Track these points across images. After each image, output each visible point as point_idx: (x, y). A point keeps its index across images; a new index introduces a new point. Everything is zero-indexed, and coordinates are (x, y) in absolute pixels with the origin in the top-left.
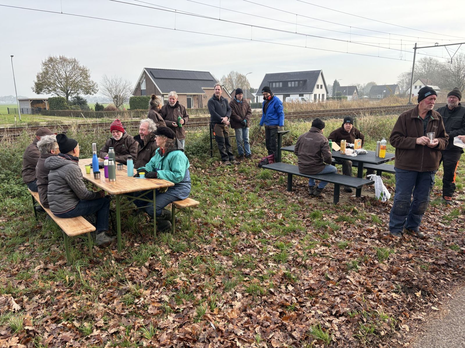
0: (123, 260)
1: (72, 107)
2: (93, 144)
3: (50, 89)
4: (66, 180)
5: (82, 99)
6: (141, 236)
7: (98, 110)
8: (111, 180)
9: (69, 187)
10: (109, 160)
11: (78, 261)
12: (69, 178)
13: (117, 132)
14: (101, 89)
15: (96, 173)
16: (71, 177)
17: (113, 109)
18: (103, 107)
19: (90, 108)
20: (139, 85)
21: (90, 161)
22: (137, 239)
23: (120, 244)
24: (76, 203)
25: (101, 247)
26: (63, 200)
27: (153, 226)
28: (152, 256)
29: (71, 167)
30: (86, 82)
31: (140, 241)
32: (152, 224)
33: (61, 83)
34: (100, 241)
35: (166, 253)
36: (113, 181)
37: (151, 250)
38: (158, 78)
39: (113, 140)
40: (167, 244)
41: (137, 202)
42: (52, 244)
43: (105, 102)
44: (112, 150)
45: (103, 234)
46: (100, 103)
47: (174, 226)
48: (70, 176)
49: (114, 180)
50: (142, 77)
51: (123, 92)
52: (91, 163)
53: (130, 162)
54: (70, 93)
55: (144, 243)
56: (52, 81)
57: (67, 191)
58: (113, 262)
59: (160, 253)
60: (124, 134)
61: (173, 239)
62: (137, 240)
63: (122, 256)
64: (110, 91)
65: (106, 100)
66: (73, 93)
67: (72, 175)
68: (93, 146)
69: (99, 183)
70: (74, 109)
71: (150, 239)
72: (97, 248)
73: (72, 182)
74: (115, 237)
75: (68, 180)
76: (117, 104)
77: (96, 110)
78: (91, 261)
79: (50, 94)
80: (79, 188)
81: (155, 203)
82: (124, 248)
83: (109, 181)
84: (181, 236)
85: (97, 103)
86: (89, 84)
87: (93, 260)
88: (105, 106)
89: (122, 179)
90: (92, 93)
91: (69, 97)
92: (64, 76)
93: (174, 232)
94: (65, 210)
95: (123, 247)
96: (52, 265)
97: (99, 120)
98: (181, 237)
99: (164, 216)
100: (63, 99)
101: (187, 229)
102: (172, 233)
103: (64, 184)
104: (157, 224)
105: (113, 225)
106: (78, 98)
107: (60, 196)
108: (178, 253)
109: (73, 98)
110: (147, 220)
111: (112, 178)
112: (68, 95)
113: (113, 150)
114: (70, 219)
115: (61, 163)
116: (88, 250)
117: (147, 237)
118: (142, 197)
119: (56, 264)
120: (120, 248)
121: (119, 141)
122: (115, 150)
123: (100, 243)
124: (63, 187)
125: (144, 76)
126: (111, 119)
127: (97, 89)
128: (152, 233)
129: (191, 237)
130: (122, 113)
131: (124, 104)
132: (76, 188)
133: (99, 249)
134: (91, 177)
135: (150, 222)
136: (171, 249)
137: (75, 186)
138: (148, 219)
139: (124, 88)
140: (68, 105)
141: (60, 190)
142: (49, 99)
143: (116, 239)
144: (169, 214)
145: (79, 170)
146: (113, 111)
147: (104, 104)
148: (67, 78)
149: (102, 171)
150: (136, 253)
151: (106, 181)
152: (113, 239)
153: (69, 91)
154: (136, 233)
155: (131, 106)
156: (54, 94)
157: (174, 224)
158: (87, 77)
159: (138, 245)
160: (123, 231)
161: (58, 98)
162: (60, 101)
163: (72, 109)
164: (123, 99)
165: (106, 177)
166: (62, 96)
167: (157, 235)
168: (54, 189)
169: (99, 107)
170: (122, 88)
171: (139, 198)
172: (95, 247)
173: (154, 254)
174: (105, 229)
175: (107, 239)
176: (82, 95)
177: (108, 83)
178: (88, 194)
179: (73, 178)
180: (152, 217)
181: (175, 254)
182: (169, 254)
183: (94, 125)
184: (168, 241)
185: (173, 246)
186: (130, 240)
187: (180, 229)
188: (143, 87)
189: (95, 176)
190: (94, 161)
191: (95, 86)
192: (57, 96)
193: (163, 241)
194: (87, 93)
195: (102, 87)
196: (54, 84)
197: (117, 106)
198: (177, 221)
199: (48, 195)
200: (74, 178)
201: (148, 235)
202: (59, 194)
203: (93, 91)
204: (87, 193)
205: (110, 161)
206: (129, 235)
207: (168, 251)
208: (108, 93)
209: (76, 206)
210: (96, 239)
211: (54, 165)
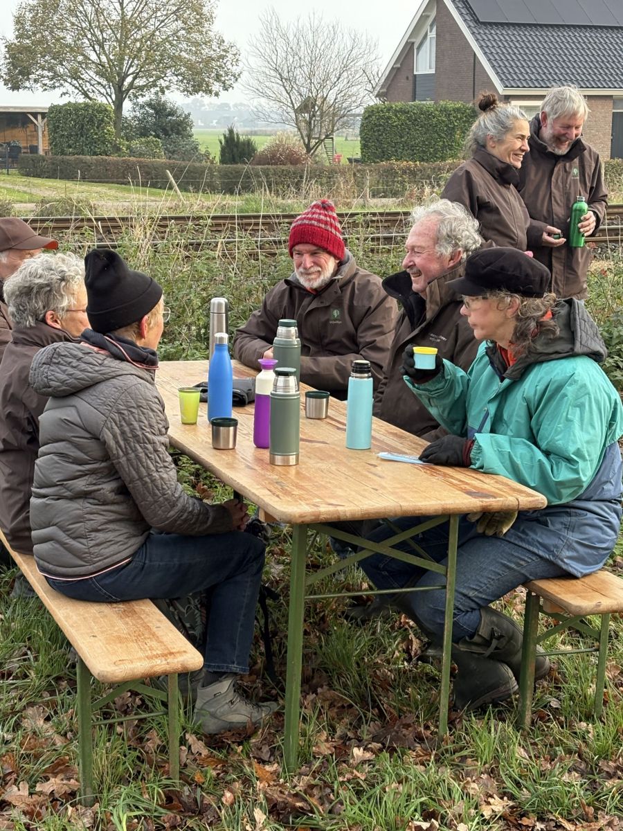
0: (299, 812)
1: (136, 144)
2: (215, 300)
3: (60, 69)
4: (104, 444)
5: (172, 113)
6: (381, 715)
7: (234, 161)
8: (279, 459)
9: (113, 472)
10: (279, 374)
12: (115, 437)
13: (313, 253)
15: (220, 424)
16: (123, 433)
17: (293, 158)
18: (254, 150)
19: (202, 150)
20: (407, 54)
21: (197, 370)
22: (365, 727)
23: (293, 742)
24: (135, 542)
25: (214, 742)
26: (88, 525)
27: (434, 681)
28: (428, 816)
29: (126, 391)
30: (196, 43)
31: (375, 739)
32: (429, 668)
33: (102, 46)
34: (213, 715)
35: (487, 813)
36: (287, 464)
37: (421, 788)
38: (491, 24)
39: (293, 288)
40: (492, 772)
41: (374, 567)
45: (226, 685)
46: (243, 131)
47: (529, 694)
48: (120, 427)
49: (292, 459)
52: (205, 378)
54: (131, 85)
55: (392, 751)
56: (69, 40)
57: (107, 488)
58: (259, 815)
59: (459, 807)
60: (340, 265)
61: (520, 753)
62: (366, 731)
63: (296, 795)
64: (287, 81)
66: (141, 88)
67: (129, 424)
68: (214, 309)
69: (229, 466)
70: (141, 155)
71: (420, 739)
72: (199, 747)
73: (126, 454)
75: (112, 443)
76: (309, 137)
77: (222, 162)
79: (58, 91)
80: (153, 481)
81: (451, 578)
82: (309, 763)
83: (272, 462)
84: (559, 743)
85: (232, 131)
86: (206, 51)
87: (179, 795)
88: (263, 144)
90: (216, 87)
91: (127, 105)
92: (116, 17)
93: (528, 720)
94: (91, 568)
95: (305, 758)
97: (234, 203)
98: (560, 750)
99: (486, 643)
100: (102, 110)
101: (588, 717)
102: (518, 726)
103: (96, 460)
104: (452, 675)
106: (160, 109)
107: (78, 507)
109: (142, 107)
111: (285, 451)
112: (121, 95)
113: (293, 330)
115: (91, 373)
116: (163, 749)
117: (407, 726)
120: (293, 759)
121: (317, 293)
122: (300, 334)
123: (211, 726)
124: (92, 472)
125: (433, 14)
126: (280, 200)
127: (233, 70)
128: (432, 710)
129: (605, 755)
130: (327, 177)
131: (338, 139)
132: (141, 478)
133: (205, 752)
134: (198, 442)
135: (424, 658)
137: (138, 471)
138: (416, 645)
139: (345, 68)
140: (118, 135)
141: (82, 484)
142: (54, 109)
144: (512, 638)
145: (156, 407)
146: (292, 168)
148: (125, 26)
149: (245, 419)
151: (260, 461)
152: (264, 714)
153: (129, 79)
154: (363, 700)
155: (365, 146)
156: (71, 89)
157: (530, 682)
159: (368, 755)
160: (308, 684)
161: (87, 105)
162: (91, 121)
163: (132, 152)
164: (337, 116)
165: (260, 442)
166: (102, 100)
167: (451, 723)
168: (55, 478)
169: (235, 149)
170: (336, 65)
171: (385, 548)
172: (191, 738)
173: (433, 807)
174: (235, 669)
175: (242, 713)
178: (184, 510)
179: (133, 438)
180: (433, 638)
182: (503, 817)
183: (220, 223)
184: (496, 758)
185: (518, 784)
186: (334, 730)
187: (556, 711)
189: (216, 436)
190: (217, 373)
191: (230, 56)
192: (81, 99)
193: (474, 756)
196: (77, 49)
197: (307, 146)
198: (542, 674)
199: (34, 500)
200: (135, 436)
201: (410, 719)
202: (73, 498)
203: (218, 78)
204: (180, 505)
205: (281, 378)
206: (332, 705)
207: (499, 805)
209: (134, 555)
210: (198, 704)
211: (63, 377)
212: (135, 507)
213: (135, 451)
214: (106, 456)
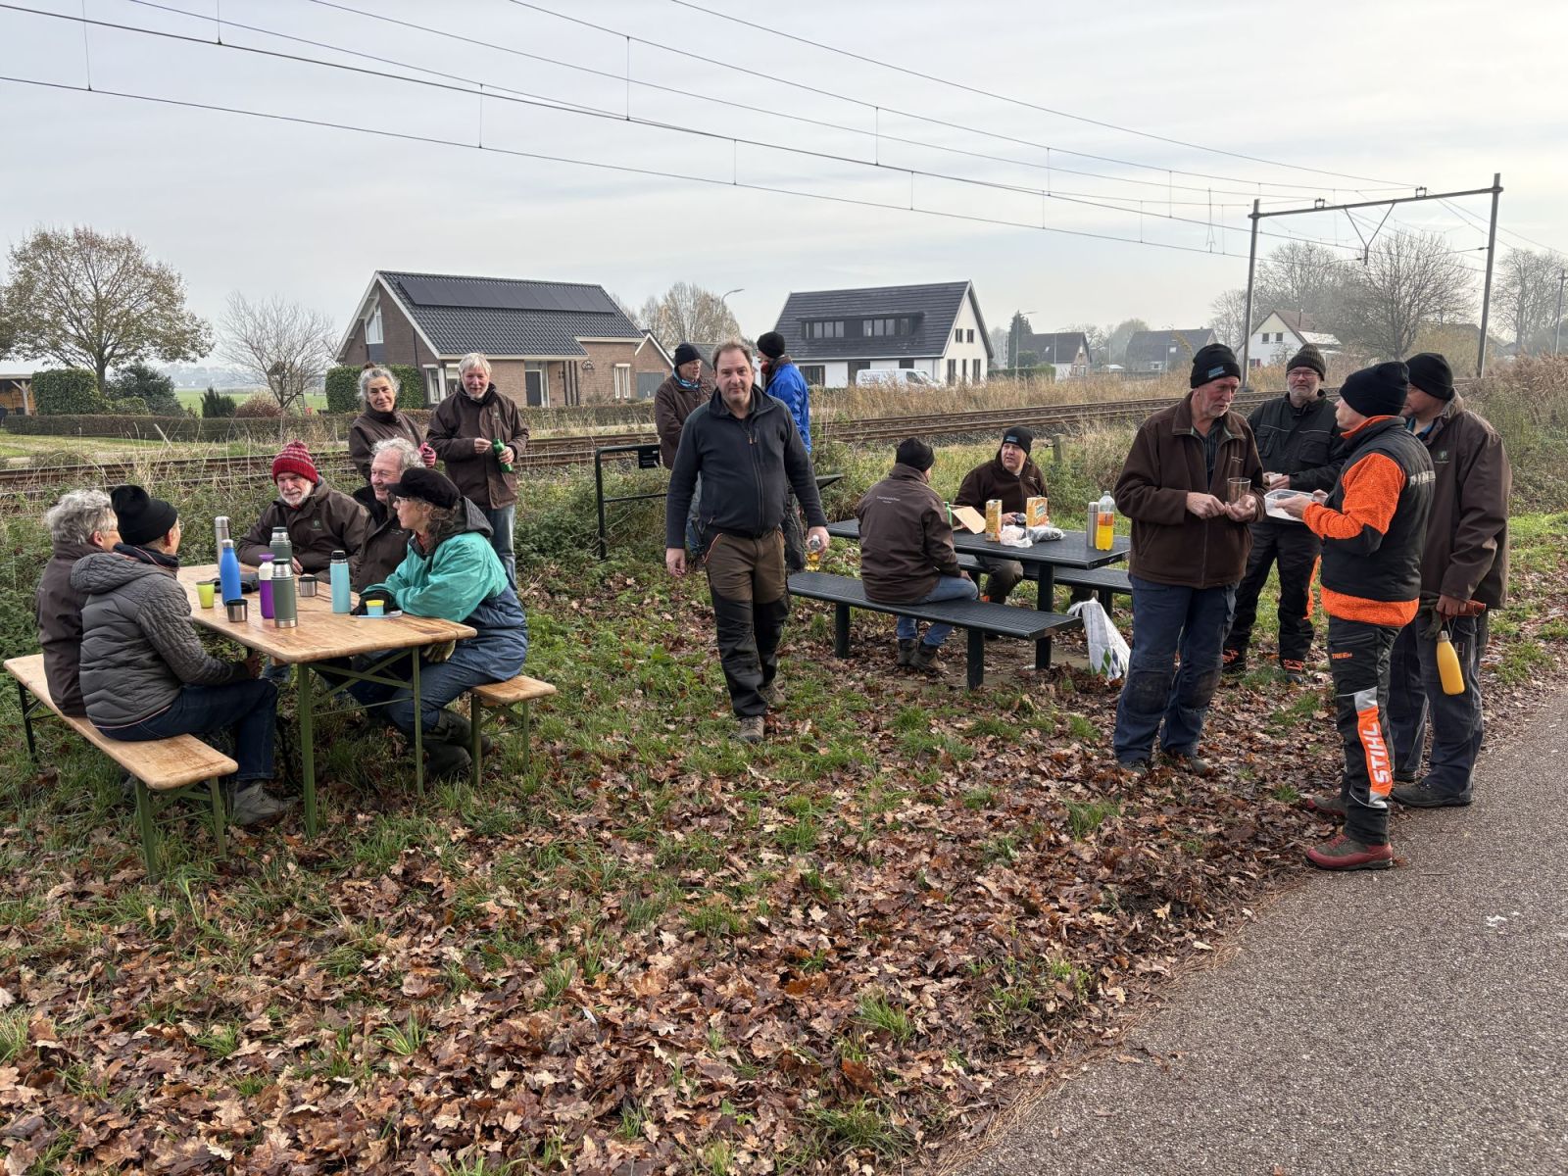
0: (320, 860)
1: (121, 402)
2: (218, 519)
3: (41, 342)
4: (139, 625)
5: (154, 376)
6: (377, 793)
7: (216, 415)
8: (282, 624)
9: (148, 645)
10: (276, 563)
11: (183, 867)
12: (148, 619)
13: (293, 479)
14: (224, 342)
15: (231, 605)
16: (155, 616)
17: (269, 411)
18: (234, 405)
19: (185, 407)
20: (359, 328)
21: (212, 571)
22: (365, 803)
23: (313, 815)
24: (173, 694)
25: (251, 828)
26: (133, 685)
27: (413, 767)
28: (412, 846)
29: (155, 585)
30: (170, 319)
31: (374, 808)
32: (409, 759)
33: (79, 321)
34: (249, 811)
35: (454, 838)
36: (289, 627)
37: (407, 830)
38: (425, 306)
39: (281, 506)
40: (457, 815)
42: (96, 827)
43: (237, 386)
44: (280, 537)
45: (256, 789)
46: (220, 390)
47: (479, 764)
48: (152, 612)
49: (293, 623)
50: (369, 302)
51: (305, 354)
52: (217, 576)
53: (340, 570)
54: (111, 354)
55: (385, 814)
56: (47, 316)
57: (144, 657)
58: (291, 866)
59: (435, 836)
60: (316, 486)
61: (474, 800)
62: (365, 804)
63: (318, 850)
64: (258, 350)
65: (242, 379)
66: (122, 356)
67: (160, 609)
68: (218, 525)
69: (246, 632)
70: (126, 412)
71: (405, 803)
72: (240, 834)
73: (159, 631)
74: (296, 799)
75: (147, 624)
76: (282, 394)
77: (205, 415)
78: (221, 869)
79: (40, 361)
80: (183, 649)
82: (326, 829)
83: (277, 626)
84: (500, 790)
85: (211, 391)
86: (179, 326)
87: (227, 865)
88: (241, 400)
89: (317, 619)
90: (192, 355)
91: (109, 370)
92: (91, 297)
93: (479, 778)
94: (138, 716)
95: (322, 827)
96: (100, 881)
97: (221, 449)
98: (501, 794)
99: (444, 733)
100: (85, 375)
101: (520, 772)
102: (473, 783)
103: (133, 638)
104: (425, 761)
105: (289, 767)
106: (141, 373)
107: (121, 673)
108: (491, 837)
109: (124, 372)
110: (393, 752)
111: (287, 618)
112: (102, 363)
113: (285, 534)
114: (154, 744)
115: (125, 574)
116: (211, 839)
117: (395, 796)
118: (379, 674)
119: (112, 878)
120: (313, 829)
121: (300, 508)
122: (290, 538)
123: (248, 818)
124: (131, 647)
125: (377, 298)
126: (261, 445)
127: (208, 341)
128: (412, 785)
129: (532, 792)
130: (301, 424)
131: (308, 395)
132: (172, 648)
133: (245, 836)
134: (218, 618)
135: (405, 754)
136: (470, 827)
137: (169, 642)
138: (398, 747)
139: (308, 339)
140: (102, 396)
141: (123, 656)
142: (37, 375)
143: (300, 804)
144: (464, 729)
145: (180, 595)
146: (269, 419)
147: (232, 392)
148: (101, 305)
149: (254, 601)
150: (364, 841)
151: (267, 626)
152: (288, 805)
153: (108, 350)
154: (362, 785)
155: (331, 400)
156: (52, 358)
157: (479, 754)
158: (173, 299)
159: (368, 818)
160: (320, 781)
161: (70, 372)
162: (75, 384)
163: (118, 410)
164: (304, 377)
165: (266, 614)
166: (83, 367)
167: (427, 790)
168: (101, 653)
169: (216, 405)
170: (299, 337)
171: (368, 676)
172: (232, 829)
173: (417, 840)
174: (262, 775)
175: (271, 807)
176: (155, 363)
177: (248, 320)
178: (209, 667)
179: (164, 619)
180: (409, 734)
181: (481, 840)
182: (465, 840)
183: (212, 464)
184: (459, 806)
185: (475, 819)
186: (342, 807)
187: (498, 773)
188: (374, 336)
189: (231, 613)
190: (226, 571)
191: (203, 331)
192: (63, 367)
193: (443, 807)
194: (173, 358)
195: (228, 335)
196: (55, 324)
197: (281, 401)
198: (487, 750)
199: (82, 673)
200: (166, 618)
201: (398, 791)
202: (115, 667)
203: (193, 347)
204: (206, 664)
205: (279, 567)
206: (339, 793)
207: (462, 833)
208: (249, 354)
209: (172, 703)
210: (236, 805)
211: (101, 578)
212: (169, 668)
213: (166, 628)
214: (142, 633)
